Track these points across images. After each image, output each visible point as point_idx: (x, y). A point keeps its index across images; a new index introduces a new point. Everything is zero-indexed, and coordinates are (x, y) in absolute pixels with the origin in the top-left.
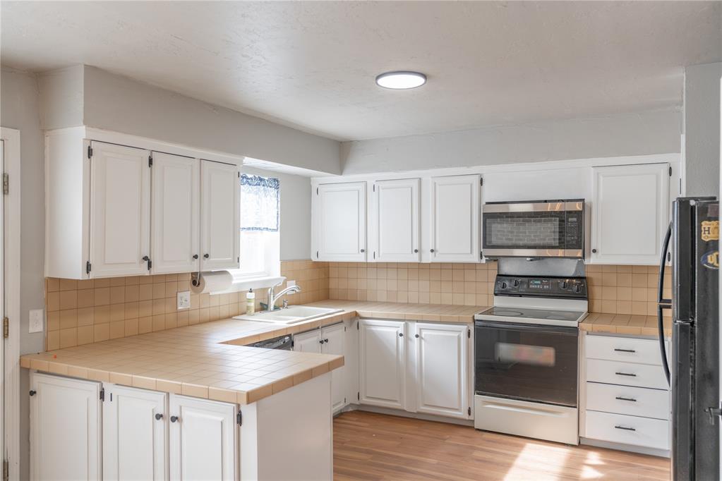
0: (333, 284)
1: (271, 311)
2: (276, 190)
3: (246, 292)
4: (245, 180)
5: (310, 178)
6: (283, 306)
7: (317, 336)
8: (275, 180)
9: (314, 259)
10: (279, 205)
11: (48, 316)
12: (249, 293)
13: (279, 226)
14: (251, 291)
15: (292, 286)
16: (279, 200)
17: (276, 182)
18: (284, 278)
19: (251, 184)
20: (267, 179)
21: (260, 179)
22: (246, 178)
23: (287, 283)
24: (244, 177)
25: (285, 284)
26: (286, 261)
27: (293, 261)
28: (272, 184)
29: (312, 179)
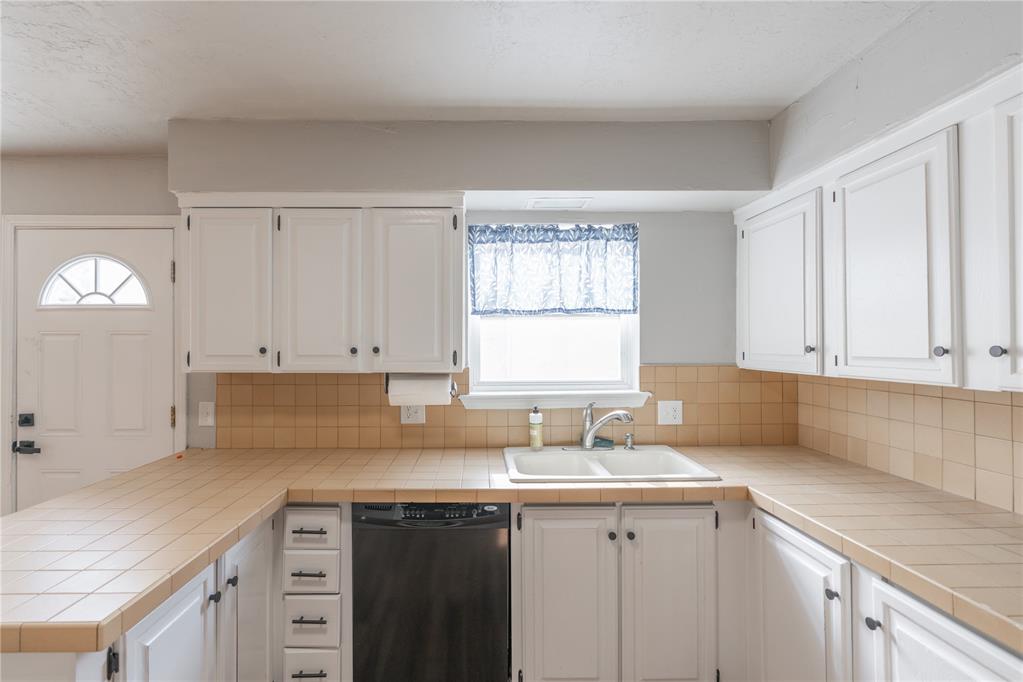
0: (805, 416)
1: (587, 450)
2: (630, 245)
3: (529, 411)
4: (551, 234)
5: (732, 213)
6: (623, 444)
7: (609, 520)
8: (626, 228)
10: (638, 268)
11: (218, 411)
12: (532, 415)
13: (638, 304)
14: (536, 411)
15: (670, 413)
16: (638, 259)
17: (629, 228)
18: (650, 394)
19: (565, 240)
20: (610, 226)
21: (590, 229)
22: (556, 230)
23: (656, 404)
24: (551, 230)
25: (652, 404)
26: (656, 366)
27: (675, 366)
28: (618, 234)
29: (735, 213)
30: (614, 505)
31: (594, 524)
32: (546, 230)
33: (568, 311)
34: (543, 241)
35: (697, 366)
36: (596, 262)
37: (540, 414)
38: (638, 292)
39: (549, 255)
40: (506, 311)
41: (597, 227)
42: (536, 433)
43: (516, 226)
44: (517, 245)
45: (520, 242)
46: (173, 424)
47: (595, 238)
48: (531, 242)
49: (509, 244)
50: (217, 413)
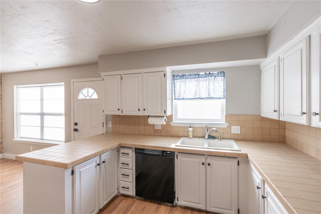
1: (206, 139)
2: (223, 78)
3: (188, 127)
4: (197, 76)
5: (259, 65)
6: (218, 138)
9: (263, 115)
10: (225, 85)
13: (225, 96)
14: (190, 127)
15: (236, 130)
16: (225, 82)
17: (222, 73)
18: (229, 124)
19: (201, 77)
20: (216, 72)
21: (210, 74)
22: (198, 75)
23: (231, 127)
24: (197, 75)
25: (229, 127)
26: (231, 115)
27: (238, 115)
28: (218, 74)
29: (260, 65)
30: (205, 155)
31: (198, 160)
32: (196, 75)
33: (202, 98)
34: (195, 78)
35: (246, 115)
36: (211, 84)
37: (192, 128)
38: (225, 92)
39: (197, 82)
40: (183, 99)
41: (212, 73)
42: (190, 134)
43: (187, 74)
44: (187, 79)
45: (188, 79)
46: (103, 126)
47: (211, 76)
48: (191, 79)
49: (184, 79)
50: (112, 124)
